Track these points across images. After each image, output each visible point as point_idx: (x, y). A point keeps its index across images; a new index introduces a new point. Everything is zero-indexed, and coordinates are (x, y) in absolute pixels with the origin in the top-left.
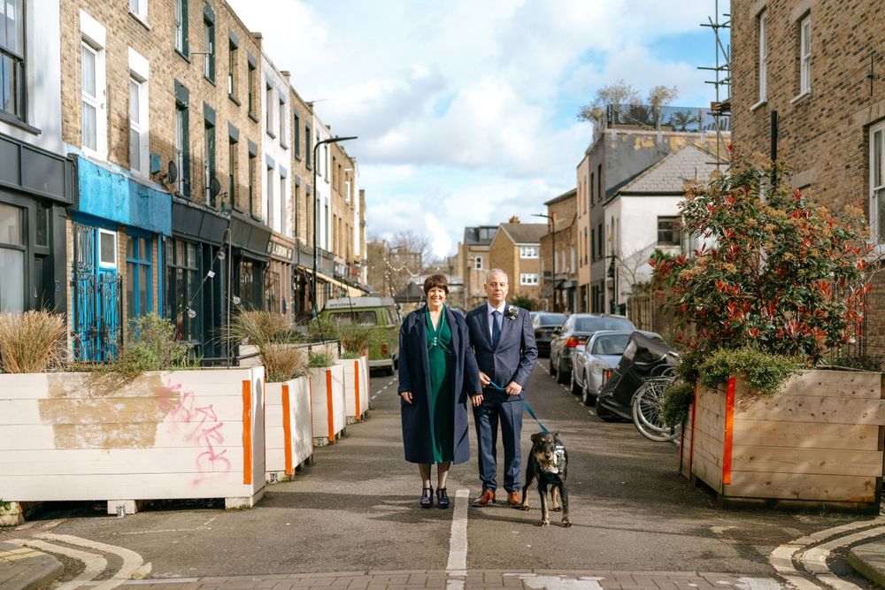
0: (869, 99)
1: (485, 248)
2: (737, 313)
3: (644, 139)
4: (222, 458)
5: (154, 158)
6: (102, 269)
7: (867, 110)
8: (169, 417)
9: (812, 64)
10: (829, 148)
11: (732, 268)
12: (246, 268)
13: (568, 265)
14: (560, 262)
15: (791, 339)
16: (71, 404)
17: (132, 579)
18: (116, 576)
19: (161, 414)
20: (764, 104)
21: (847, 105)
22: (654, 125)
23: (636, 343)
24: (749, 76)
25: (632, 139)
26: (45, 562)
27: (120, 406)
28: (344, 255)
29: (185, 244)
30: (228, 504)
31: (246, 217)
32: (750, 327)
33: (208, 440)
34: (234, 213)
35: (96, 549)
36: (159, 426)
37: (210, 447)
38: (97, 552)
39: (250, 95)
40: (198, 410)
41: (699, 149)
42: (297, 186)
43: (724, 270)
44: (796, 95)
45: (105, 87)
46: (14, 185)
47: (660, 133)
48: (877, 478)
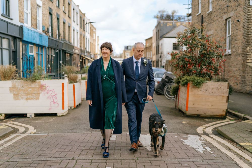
0: (227, 12)
1: (129, 51)
2: (190, 67)
3: (170, 23)
4: (57, 103)
5: (43, 27)
6: (30, 55)
7: (226, 15)
8: (43, 92)
9: (213, 3)
10: (216, 25)
11: (189, 55)
12: (68, 56)
13: (150, 55)
14: (148, 55)
15: (204, 73)
16: (17, 88)
17: (31, 134)
18: (27, 133)
19: (41, 91)
20: (200, 14)
21: (221, 14)
22: (172, 20)
23: (166, 75)
24: (196, 7)
25: (167, 23)
26: (8, 129)
27: (30, 89)
28: (93, 52)
29: (52, 49)
30: (58, 115)
31: (68, 42)
32: (194, 70)
33: (53, 98)
34: (64, 41)
35: (23, 126)
36: (40, 94)
37: (54, 100)
38: (23, 127)
39: (69, 11)
40: (50, 90)
41: (184, 26)
42: (81, 35)
43: (187, 55)
44: (208, 11)
45: (30, 8)
46: (6, 33)
47: (174, 22)
48: (226, 110)
